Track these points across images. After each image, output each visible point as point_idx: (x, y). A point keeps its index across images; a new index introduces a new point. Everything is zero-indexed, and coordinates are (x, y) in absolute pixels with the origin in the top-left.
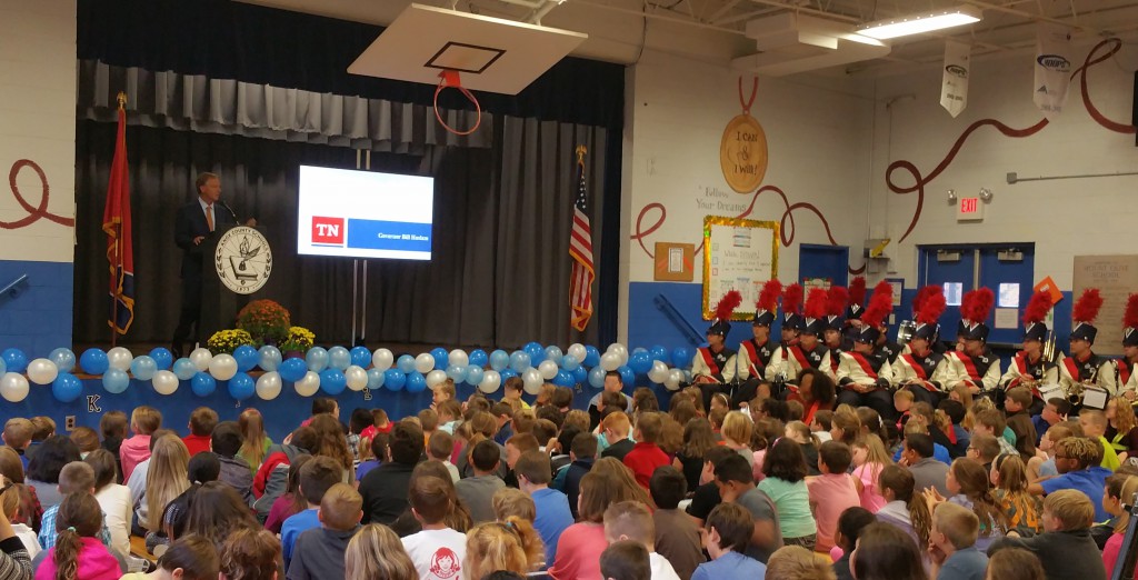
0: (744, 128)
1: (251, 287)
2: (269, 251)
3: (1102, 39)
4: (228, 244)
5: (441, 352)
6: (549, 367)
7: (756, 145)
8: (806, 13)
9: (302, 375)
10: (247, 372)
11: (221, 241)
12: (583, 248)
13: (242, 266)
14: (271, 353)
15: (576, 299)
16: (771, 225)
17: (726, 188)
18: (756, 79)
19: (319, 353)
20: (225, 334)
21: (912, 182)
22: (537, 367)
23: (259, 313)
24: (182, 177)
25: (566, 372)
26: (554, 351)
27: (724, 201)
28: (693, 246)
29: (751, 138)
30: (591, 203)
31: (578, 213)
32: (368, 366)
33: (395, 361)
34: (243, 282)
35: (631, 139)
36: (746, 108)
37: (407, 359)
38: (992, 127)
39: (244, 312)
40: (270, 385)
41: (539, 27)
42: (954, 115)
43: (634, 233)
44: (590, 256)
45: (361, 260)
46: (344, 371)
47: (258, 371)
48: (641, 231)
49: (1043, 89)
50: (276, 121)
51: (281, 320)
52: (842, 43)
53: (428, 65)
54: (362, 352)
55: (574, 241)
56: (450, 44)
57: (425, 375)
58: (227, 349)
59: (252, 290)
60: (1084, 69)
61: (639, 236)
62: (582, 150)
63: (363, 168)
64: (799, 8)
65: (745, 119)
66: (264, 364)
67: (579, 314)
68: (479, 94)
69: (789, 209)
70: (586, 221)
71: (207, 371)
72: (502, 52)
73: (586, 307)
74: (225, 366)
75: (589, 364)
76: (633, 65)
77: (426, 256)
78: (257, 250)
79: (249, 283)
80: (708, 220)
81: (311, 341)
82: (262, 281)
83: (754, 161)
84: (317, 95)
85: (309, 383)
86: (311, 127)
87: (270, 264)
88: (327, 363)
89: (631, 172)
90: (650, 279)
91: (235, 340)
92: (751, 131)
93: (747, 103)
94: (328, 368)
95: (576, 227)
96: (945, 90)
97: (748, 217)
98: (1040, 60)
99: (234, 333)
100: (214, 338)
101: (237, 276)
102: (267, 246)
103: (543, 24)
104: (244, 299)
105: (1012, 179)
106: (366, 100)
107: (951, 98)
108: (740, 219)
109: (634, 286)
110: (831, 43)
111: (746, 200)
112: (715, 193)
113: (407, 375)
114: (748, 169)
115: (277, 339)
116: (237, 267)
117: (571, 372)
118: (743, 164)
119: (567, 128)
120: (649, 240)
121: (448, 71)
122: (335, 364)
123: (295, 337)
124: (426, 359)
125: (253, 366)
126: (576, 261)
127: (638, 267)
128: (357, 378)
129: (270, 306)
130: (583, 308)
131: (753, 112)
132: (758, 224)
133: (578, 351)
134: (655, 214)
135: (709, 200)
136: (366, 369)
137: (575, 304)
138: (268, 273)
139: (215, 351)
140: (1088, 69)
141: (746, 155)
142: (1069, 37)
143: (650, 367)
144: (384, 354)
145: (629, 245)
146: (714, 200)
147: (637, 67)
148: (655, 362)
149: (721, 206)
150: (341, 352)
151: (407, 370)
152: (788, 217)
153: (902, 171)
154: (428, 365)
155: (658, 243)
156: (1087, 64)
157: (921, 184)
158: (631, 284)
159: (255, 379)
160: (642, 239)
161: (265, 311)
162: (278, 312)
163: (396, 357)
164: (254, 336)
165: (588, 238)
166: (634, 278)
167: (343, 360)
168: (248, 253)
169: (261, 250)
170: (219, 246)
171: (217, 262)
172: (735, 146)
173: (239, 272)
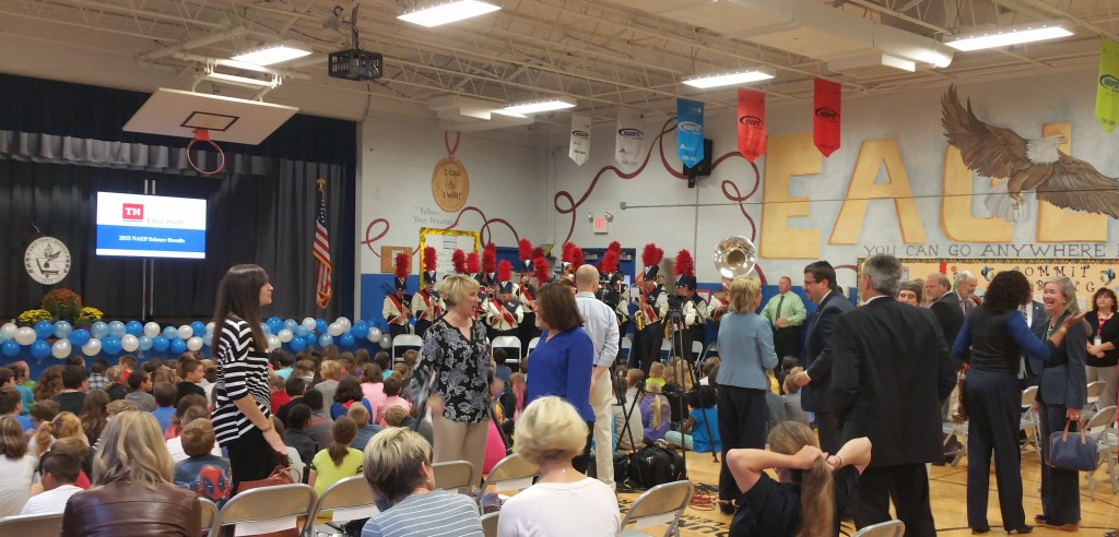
0: (450, 167)
1: (53, 280)
2: (68, 254)
3: (669, 118)
4: (35, 250)
5: (198, 324)
6: (286, 335)
7: (460, 179)
8: (464, 96)
9: (86, 341)
10: (45, 339)
11: (30, 247)
12: (322, 249)
13: (47, 265)
14: (64, 326)
15: (319, 285)
16: (473, 234)
17: (438, 209)
18: (459, 133)
19: (102, 326)
20: (30, 314)
21: (568, 206)
22: (276, 335)
23: (56, 298)
25: (300, 337)
26: (291, 323)
27: (435, 217)
28: (411, 249)
29: (456, 174)
30: (328, 218)
31: (319, 226)
32: (139, 334)
33: (162, 331)
34: (47, 276)
35: (361, 174)
36: (451, 153)
37: (171, 329)
38: (612, 171)
39: (46, 297)
40: (62, 348)
41: (261, 103)
42: (579, 164)
43: (364, 239)
44: (328, 256)
45: (149, 259)
46: (121, 339)
47: (54, 338)
48: (370, 238)
49: (623, 151)
50: (94, 156)
51: (73, 304)
52: (492, 115)
53: (183, 125)
54: (136, 325)
55: (316, 246)
56: (195, 113)
57: (186, 341)
58: (31, 324)
59: (54, 282)
60: (661, 136)
61: (368, 242)
62: (322, 182)
63: (150, 193)
64: (459, 92)
65: (451, 160)
66: (58, 334)
67: (322, 296)
68: (220, 143)
69: (487, 223)
70: (325, 231)
71: (14, 340)
72: (237, 118)
73: (326, 292)
74: (26, 335)
75: (319, 332)
76: (361, 122)
77: (202, 255)
78: (58, 253)
79: (51, 277)
80: (423, 229)
81: (99, 317)
82: (62, 275)
83: (459, 189)
85: (93, 347)
86: (123, 160)
87: (69, 263)
88: (107, 333)
89: (361, 197)
90: (377, 271)
91: (38, 317)
92: (455, 168)
93: (452, 148)
94: (108, 336)
95: (318, 236)
96: (572, 147)
97: (455, 229)
98: (620, 132)
99: (37, 312)
100: (22, 316)
101: (42, 272)
102: (67, 250)
103: (264, 101)
104: (47, 288)
105: (623, 206)
106: (147, 146)
107: (577, 152)
108: (447, 230)
109: (365, 277)
110: (486, 115)
111: (453, 217)
112: (428, 212)
113: (171, 341)
114: (454, 196)
115: (71, 317)
116: (42, 264)
117: (303, 337)
118: (450, 192)
119: (311, 166)
120: (377, 246)
121: (198, 129)
122: (114, 333)
123: (86, 314)
124: (186, 329)
125: (49, 335)
126: (319, 261)
127: (369, 263)
128: (131, 342)
129: (66, 293)
130: (324, 293)
131: (457, 155)
132: (460, 233)
133: (309, 323)
134: (380, 227)
135: (423, 217)
136: (138, 337)
137: (319, 290)
138: (68, 270)
139: (19, 325)
140: (664, 136)
141: (452, 186)
142: (642, 117)
143: (367, 332)
144: (153, 327)
145: (360, 248)
146: (428, 217)
147: (364, 125)
148: (370, 329)
149: (433, 221)
150: (118, 325)
151: (171, 337)
152: (486, 228)
153: (563, 198)
154: (188, 332)
155: (383, 248)
156: (663, 133)
157: (574, 207)
158: (363, 276)
159: (51, 345)
160: (371, 244)
161: (60, 297)
162: (72, 298)
163: (163, 327)
164: (53, 314)
165: (326, 243)
166: (363, 272)
167: (119, 331)
168: (51, 256)
169: (62, 253)
170: (28, 251)
171: (26, 263)
172: (443, 179)
173: (44, 269)
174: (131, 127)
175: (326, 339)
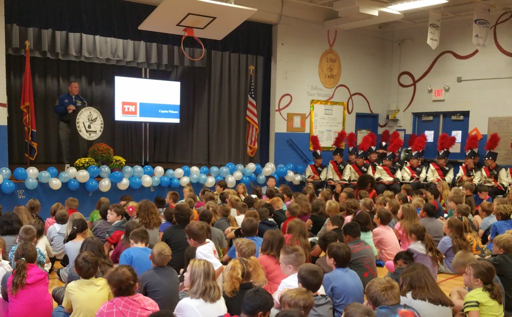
0: (330, 56)
1: (94, 137)
2: (102, 119)
3: (504, 12)
4: (82, 116)
5: (187, 168)
6: (238, 175)
7: (336, 64)
9: (121, 179)
10: (94, 178)
11: (79, 114)
12: (253, 116)
13: (89, 127)
14: (106, 169)
15: (249, 141)
16: (342, 104)
17: (320, 86)
18: (336, 31)
19: (128, 169)
20: (83, 160)
21: (410, 82)
22: (232, 175)
23: (99, 150)
24: (55, 83)
25: (246, 177)
26: (240, 167)
27: (320, 92)
28: (305, 114)
29: (334, 61)
30: (256, 94)
31: (250, 99)
32: (152, 175)
33: (165, 172)
34: (90, 135)
35: (276, 62)
36: (331, 46)
37: (170, 171)
38: (450, 55)
39: (91, 149)
40: (105, 185)
41: (233, 5)
42: (434, 48)
43: (277, 108)
44: (256, 120)
45: (145, 123)
46: (141, 178)
47: (99, 178)
48: (281, 108)
49: (477, 36)
50: (101, 54)
51: (109, 153)
52: (380, 13)
53: (178, 25)
54: (149, 168)
55: (248, 113)
56: (189, 14)
57: (179, 179)
58: (84, 167)
59: (94, 138)
60: (495, 26)
61: (279, 110)
62: (252, 68)
63: (146, 77)
65: (331, 51)
66: (102, 175)
67: (251, 148)
68: (203, 40)
69: (351, 96)
70: (254, 103)
71: (75, 178)
72: (215, 18)
73: (254, 145)
74: (83, 175)
75: (257, 173)
76: (277, 24)
77: (177, 121)
78: (96, 118)
79: (92, 135)
80: (313, 102)
81: (124, 163)
82: (99, 134)
83: (335, 72)
84: (121, 41)
85: (124, 184)
86: (118, 57)
87: (103, 126)
88: (132, 174)
89: (275, 79)
90: (285, 131)
91: (87, 163)
92: (333, 57)
93: (331, 43)
94: (133, 176)
95: (249, 106)
96: (429, 36)
97: (332, 100)
98: (475, 21)
99: (87, 160)
100: (77, 162)
101: (87, 131)
102: (101, 117)
103: (235, 4)
104: (90, 143)
105: (459, 80)
106: (145, 43)
107: (432, 40)
108: (328, 101)
109: (278, 135)
110: (375, 13)
111: (331, 92)
112: (316, 88)
113: (171, 179)
114: (331, 77)
115: (108, 162)
116: (87, 126)
117: (248, 177)
118: (329, 74)
119: (243, 57)
120: (284, 113)
121: (188, 28)
122: (136, 174)
123: (116, 161)
124: (180, 171)
125: (97, 175)
126: (249, 122)
127: (279, 125)
128: (147, 181)
129: (104, 146)
130: (253, 145)
131: (335, 48)
132: (336, 103)
133: (252, 166)
134: (287, 99)
135: (312, 92)
137: (249, 144)
138: (102, 130)
139: (78, 168)
140: (497, 26)
141: (331, 69)
142: (489, 11)
143: (286, 174)
144: (159, 169)
145: (274, 115)
146: (315, 92)
147: (279, 26)
148: (288, 171)
149: (319, 95)
150: (139, 168)
151: (170, 177)
152: (350, 100)
153: (406, 77)
154: (180, 174)
155: (288, 114)
156: (497, 24)
157: (415, 83)
158: (276, 134)
159: (98, 182)
160: (281, 111)
161: (101, 149)
162: (108, 149)
163: (165, 170)
164: (96, 161)
165: (255, 111)
166: (277, 131)
167: (140, 172)
168: (92, 120)
169: (98, 119)
170: (78, 117)
171: (77, 125)
172: (326, 65)
173: (88, 129)
174: (143, 27)
175: (262, 178)
